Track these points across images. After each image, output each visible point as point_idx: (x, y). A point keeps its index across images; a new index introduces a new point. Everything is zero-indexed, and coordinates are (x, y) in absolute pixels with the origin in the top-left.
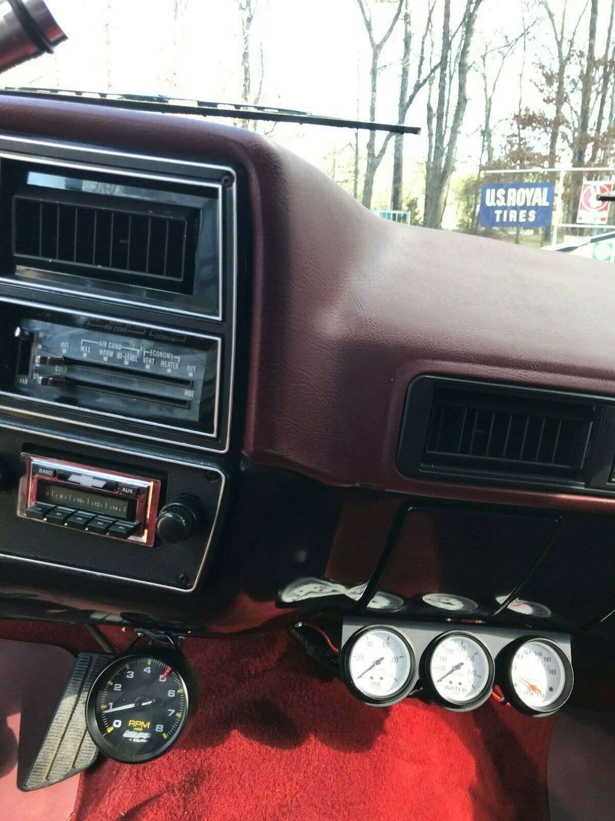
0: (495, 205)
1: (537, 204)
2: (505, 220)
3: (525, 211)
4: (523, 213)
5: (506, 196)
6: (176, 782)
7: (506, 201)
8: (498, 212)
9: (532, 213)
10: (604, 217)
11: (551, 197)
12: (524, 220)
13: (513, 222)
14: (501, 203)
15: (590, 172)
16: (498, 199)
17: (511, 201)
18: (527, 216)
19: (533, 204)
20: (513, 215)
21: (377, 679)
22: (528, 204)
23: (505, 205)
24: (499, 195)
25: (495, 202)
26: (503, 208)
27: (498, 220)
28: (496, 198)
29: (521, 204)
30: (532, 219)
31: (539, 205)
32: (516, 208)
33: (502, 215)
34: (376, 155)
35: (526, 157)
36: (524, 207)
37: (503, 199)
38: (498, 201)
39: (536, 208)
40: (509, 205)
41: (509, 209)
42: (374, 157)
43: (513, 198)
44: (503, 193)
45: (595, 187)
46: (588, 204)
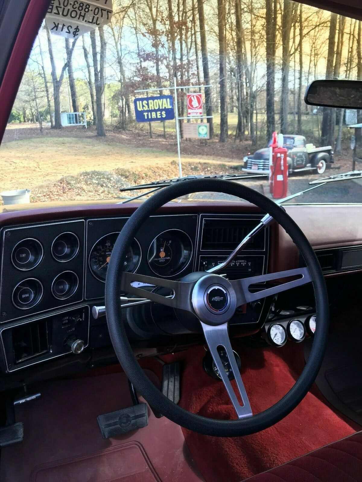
0: (143, 110)
1: (165, 107)
2: (150, 117)
3: (160, 112)
4: (158, 113)
5: (148, 104)
6: (214, 395)
7: (148, 107)
8: (145, 114)
9: (163, 113)
10: (201, 112)
12: (160, 117)
13: (154, 118)
14: (146, 108)
16: (144, 106)
17: (151, 107)
18: (161, 115)
19: (163, 108)
20: (154, 115)
21: (277, 340)
22: (161, 108)
23: (148, 109)
24: (144, 104)
25: (143, 108)
26: (148, 111)
27: (146, 118)
28: (143, 106)
29: (157, 108)
30: (164, 116)
31: (167, 108)
32: (156, 111)
33: (148, 115)
34: (58, 80)
35: (149, 78)
36: (159, 110)
37: (146, 106)
38: (144, 108)
39: (165, 110)
40: (150, 109)
41: (151, 111)
42: (57, 82)
43: (152, 105)
44: (146, 103)
45: (193, 96)
46: (192, 106)
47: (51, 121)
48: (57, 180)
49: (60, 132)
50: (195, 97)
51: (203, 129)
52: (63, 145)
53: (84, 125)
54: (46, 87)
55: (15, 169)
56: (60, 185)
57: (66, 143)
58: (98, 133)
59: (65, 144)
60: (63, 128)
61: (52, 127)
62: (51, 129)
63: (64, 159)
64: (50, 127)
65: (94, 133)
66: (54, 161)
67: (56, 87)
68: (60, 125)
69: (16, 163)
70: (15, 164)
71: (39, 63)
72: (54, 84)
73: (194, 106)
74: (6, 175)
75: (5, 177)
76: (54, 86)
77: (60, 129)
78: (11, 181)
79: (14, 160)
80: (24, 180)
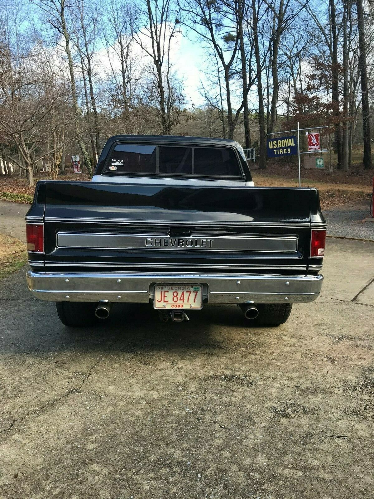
1: (290, 145)
2: (278, 154)
3: (286, 149)
5: (277, 144)
7: (277, 146)
8: (275, 151)
9: (289, 149)
11: (296, 142)
12: (286, 153)
13: (282, 154)
14: (275, 147)
15: (308, 130)
18: (287, 151)
20: (281, 151)
22: (287, 146)
24: (274, 144)
25: (273, 147)
26: (276, 149)
27: (275, 154)
28: (273, 145)
30: (289, 152)
31: (291, 145)
32: (283, 148)
33: (277, 152)
36: (285, 147)
39: (290, 147)
40: (279, 147)
41: (279, 149)
42: (232, 123)
43: (280, 144)
44: (276, 142)
45: (312, 136)
46: (312, 143)
50: (314, 136)
51: (320, 161)
53: (253, 160)
54: (224, 128)
58: (260, 167)
65: (257, 167)
73: (314, 143)
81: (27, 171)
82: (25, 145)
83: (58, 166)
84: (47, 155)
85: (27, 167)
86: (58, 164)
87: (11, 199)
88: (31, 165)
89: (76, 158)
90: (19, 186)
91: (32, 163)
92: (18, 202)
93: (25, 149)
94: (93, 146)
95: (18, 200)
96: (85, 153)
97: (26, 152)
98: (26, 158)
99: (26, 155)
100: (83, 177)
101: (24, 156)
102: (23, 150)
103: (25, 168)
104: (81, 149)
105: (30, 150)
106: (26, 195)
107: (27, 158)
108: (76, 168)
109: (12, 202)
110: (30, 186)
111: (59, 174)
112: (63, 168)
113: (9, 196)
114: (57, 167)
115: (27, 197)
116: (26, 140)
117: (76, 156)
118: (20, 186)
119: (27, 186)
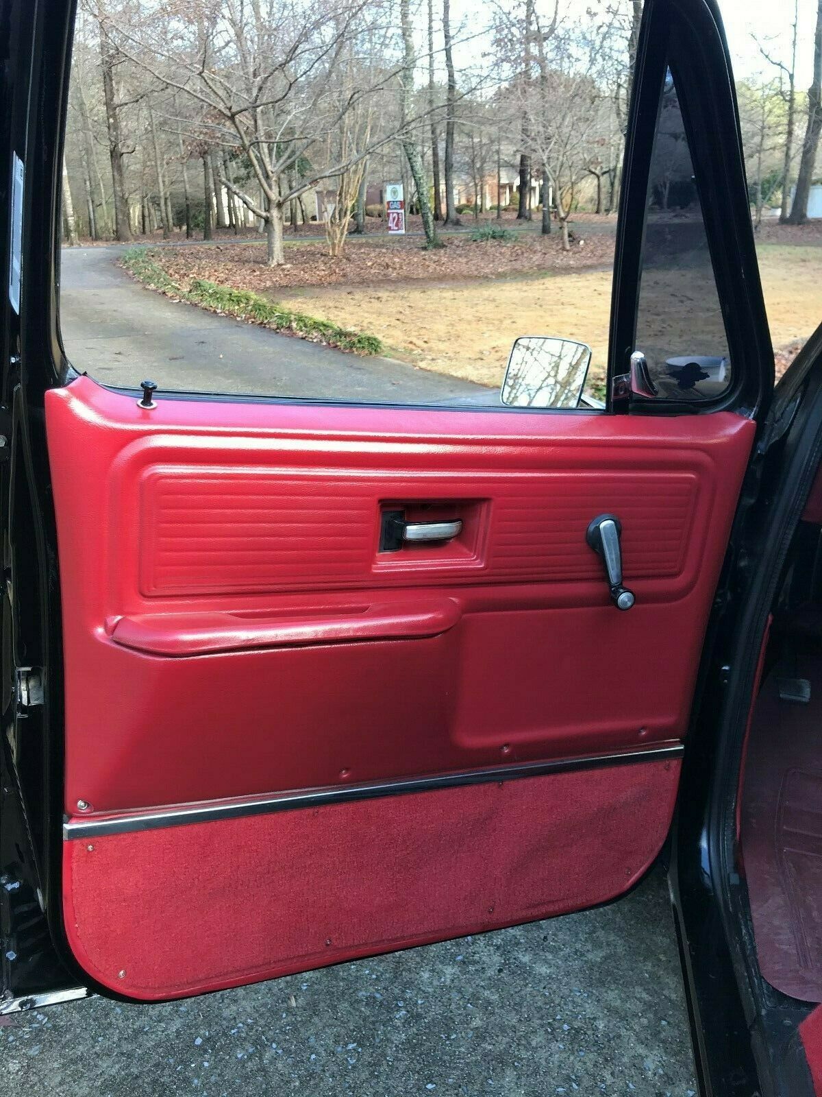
47: (783, 207)
48: (782, 343)
49: (800, 233)
52: (802, 264)
54: (791, 123)
55: (689, 312)
56: (787, 356)
57: (809, 261)
59: (807, 263)
60: (809, 222)
61: (783, 220)
62: (778, 224)
63: (800, 298)
64: (778, 221)
66: (778, 300)
67: (815, 122)
68: (804, 216)
69: (692, 300)
70: (690, 301)
71: (784, 66)
72: (810, 116)
74: (671, 323)
75: (669, 328)
76: (809, 120)
77: (801, 226)
78: (681, 336)
79: (689, 294)
80: (709, 337)
81: (268, 221)
82: (266, 150)
83: (348, 213)
84: (322, 178)
85: (267, 210)
86: (350, 205)
87: (214, 304)
88: (280, 205)
89: (395, 193)
90: (246, 261)
91: (281, 199)
92: (231, 315)
93: (267, 160)
94: (436, 164)
95: (231, 308)
96: (420, 179)
97: (269, 168)
98: (266, 186)
99: (267, 177)
100: (409, 243)
101: (263, 181)
102: (261, 161)
103: (264, 214)
104: (412, 167)
105: (278, 164)
106: (253, 295)
107: (270, 186)
108: (394, 219)
109: (215, 312)
110: (273, 264)
111: (350, 233)
112: (361, 218)
113: (211, 296)
114: (346, 213)
115: (256, 301)
116: (269, 135)
117: (397, 186)
118: (248, 261)
119: (265, 263)
